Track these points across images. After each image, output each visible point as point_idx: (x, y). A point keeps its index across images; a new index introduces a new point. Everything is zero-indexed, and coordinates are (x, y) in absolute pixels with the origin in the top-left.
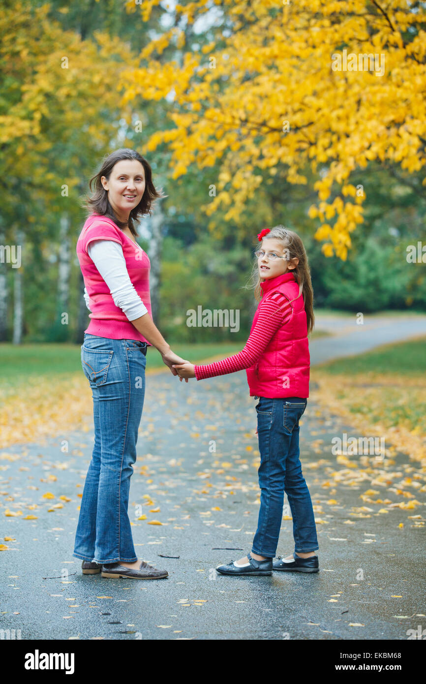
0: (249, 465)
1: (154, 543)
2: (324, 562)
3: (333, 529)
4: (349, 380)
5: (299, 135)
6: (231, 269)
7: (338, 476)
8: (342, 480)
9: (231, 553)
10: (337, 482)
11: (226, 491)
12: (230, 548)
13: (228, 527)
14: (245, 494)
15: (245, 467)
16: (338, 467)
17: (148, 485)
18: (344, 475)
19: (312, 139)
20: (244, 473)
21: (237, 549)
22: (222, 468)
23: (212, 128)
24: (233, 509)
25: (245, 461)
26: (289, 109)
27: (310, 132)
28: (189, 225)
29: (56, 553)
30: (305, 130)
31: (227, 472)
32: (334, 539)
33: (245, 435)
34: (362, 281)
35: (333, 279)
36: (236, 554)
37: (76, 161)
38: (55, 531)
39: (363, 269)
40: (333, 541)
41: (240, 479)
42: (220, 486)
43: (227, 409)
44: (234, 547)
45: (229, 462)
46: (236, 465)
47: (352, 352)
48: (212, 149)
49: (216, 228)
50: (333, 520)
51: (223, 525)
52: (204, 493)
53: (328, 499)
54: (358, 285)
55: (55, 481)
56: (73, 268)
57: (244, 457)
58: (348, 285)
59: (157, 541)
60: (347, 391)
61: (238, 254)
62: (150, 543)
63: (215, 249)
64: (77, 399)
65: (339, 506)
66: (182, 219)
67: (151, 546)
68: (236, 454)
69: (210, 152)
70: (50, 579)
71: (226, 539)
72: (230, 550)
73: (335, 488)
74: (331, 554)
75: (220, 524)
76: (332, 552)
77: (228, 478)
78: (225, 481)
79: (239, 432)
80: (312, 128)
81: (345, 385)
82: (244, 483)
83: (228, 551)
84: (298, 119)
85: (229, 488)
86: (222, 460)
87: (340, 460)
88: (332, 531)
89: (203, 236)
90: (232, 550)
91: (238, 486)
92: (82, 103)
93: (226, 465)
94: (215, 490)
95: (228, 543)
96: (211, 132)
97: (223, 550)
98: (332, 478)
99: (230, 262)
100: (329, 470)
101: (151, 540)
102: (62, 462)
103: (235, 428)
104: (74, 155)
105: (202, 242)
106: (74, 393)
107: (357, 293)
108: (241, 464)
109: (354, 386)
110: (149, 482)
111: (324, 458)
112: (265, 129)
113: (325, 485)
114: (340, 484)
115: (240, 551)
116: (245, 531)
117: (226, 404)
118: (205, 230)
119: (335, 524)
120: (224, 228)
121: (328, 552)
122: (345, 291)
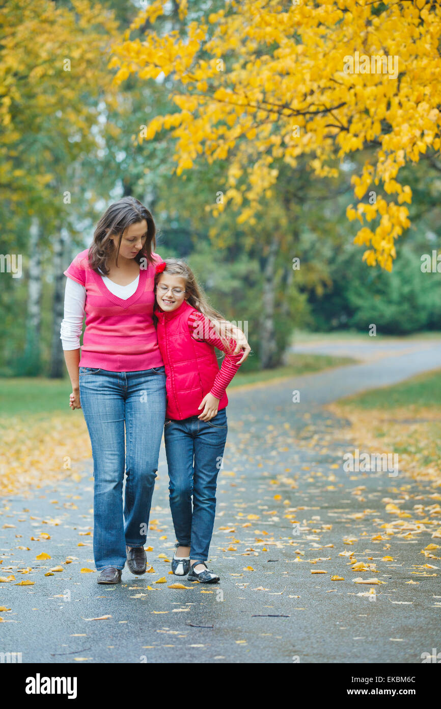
0: (280, 517)
1: (180, 610)
2: (389, 629)
3: (394, 590)
4: (386, 416)
5: (330, 119)
6: (236, 284)
7: (389, 528)
8: (396, 533)
9: (276, 620)
10: (390, 535)
11: (257, 547)
12: (272, 614)
13: (267, 590)
14: (280, 551)
15: (276, 519)
16: (389, 518)
17: (161, 542)
18: (396, 527)
19: (345, 123)
20: (275, 525)
21: (282, 616)
22: (248, 521)
23: (223, 112)
24: (270, 569)
25: (275, 512)
26: (315, 87)
27: (341, 115)
28: (184, 232)
29: (62, 624)
30: (335, 112)
31: (255, 525)
32: (397, 602)
33: (272, 482)
34: (395, 296)
35: (359, 295)
36: (281, 621)
37: (48, 156)
38: (58, 598)
39: (395, 282)
40: (396, 604)
41: (272, 534)
42: (249, 543)
43: (245, 451)
44: (277, 614)
45: (255, 513)
46: (265, 518)
47: (385, 382)
48: (222, 137)
49: (218, 236)
50: (392, 580)
51: (261, 588)
52: (231, 550)
53: (382, 556)
54: (390, 302)
55: (48, 539)
56: (45, 286)
57: (272, 507)
58: (378, 301)
59: (183, 608)
60: (385, 428)
61: (244, 266)
62: (175, 610)
63: (215, 260)
64: (61, 443)
65: (396, 563)
66: (175, 225)
67: (176, 613)
68: (263, 505)
69: (221, 142)
70: (60, 656)
71: (266, 604)
72: (273, 618)
73: (388, 542)
74: (397, 621)
75: (256, 586)
76: (398, 618)
77: (257, 532)
78: (254, 535)
79: (264, 478)
80: (345, 110)
81: (382, 421)
82: (277, 538)
83: (271, 618)
84: (326, 99)
85: (261, 544)
86: (246, 511)
87: (390, 508)
88: (393, 592)
89: (202, 245)
90: (276, 618)
91: (271, 541)
92: (59, 84)
93: (252, 517)
94: (244, 546)
95: (271, 610)
96: (221, 117)
97: (266, 617)
98: (383, 531)
99: (234, 276)
100: (378, 521)
101: (176, 607)
102: (53, 518)
103: (258, 474)
104: (46, 148)
105: (200, 253)
106: (56, 435)
107: (389, 311)
108: (270, 516)
109: (393, 421)
110: (162, 538)
111: (370, 508)
112: (287, 112)
113: (376, 539)
114: (393, 537)
115: (285, 618)
116: (287, 595)
117: (242, 446)
118: (205, 237)
119: (396, 585)
120: (227, 234)
121: (392, 619)
122: (373, 308)
